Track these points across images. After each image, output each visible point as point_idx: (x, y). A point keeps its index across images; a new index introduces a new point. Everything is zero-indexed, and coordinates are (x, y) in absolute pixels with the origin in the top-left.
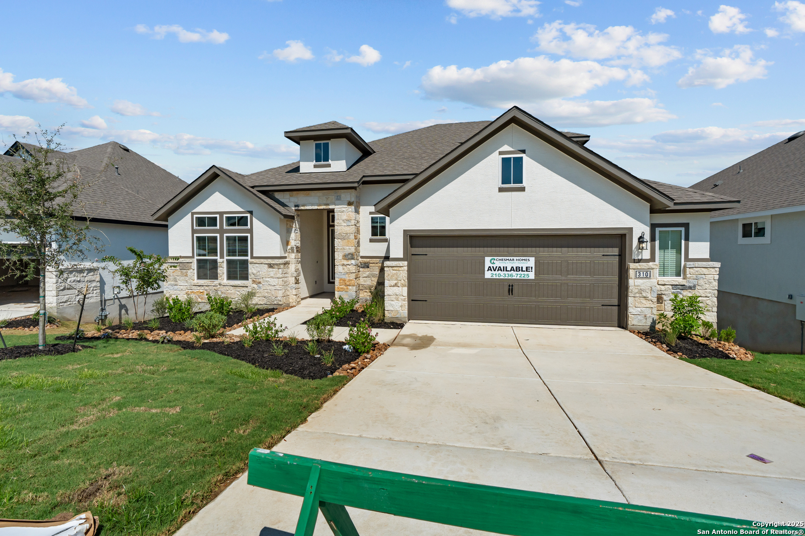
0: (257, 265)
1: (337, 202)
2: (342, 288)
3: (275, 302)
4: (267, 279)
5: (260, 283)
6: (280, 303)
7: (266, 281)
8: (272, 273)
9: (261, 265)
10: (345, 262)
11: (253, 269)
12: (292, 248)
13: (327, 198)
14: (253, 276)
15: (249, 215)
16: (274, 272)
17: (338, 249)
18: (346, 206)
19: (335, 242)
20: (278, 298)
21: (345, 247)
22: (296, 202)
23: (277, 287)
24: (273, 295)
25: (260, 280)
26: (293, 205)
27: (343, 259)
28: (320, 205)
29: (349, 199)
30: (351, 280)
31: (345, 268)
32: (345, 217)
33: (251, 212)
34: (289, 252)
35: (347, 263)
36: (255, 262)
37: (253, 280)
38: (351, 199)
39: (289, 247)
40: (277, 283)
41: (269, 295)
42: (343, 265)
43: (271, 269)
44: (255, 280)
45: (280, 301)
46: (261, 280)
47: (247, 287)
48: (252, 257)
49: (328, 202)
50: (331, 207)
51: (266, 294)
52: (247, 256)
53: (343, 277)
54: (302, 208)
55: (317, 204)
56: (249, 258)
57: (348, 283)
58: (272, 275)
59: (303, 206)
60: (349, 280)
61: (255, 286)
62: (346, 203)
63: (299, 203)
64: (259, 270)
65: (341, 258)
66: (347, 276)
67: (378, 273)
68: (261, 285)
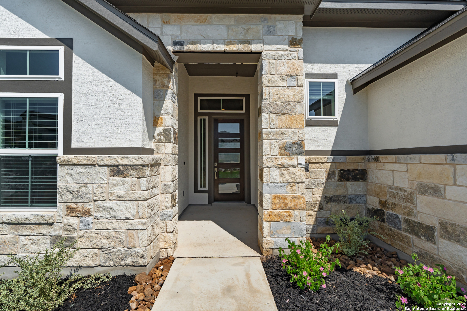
0: (80, 169)
1: (266, 38)
2: (279, 215)
3: (129, 261)
4: (108, 204)
5: (87, 213)
6: (141, 262)
7: (105, 209)
8: (122, 188)
9: (93, 169)
10: (286, 161)
11: (68, 178)
12: (165, 131)
13: (247, 31)
14: (69, 196)
15: (61, 49)
16: (128, 187)
17: (269, 133)
18: (287, 47)
19: (263, 118)
20: (138, 250)
21: (285, 130)
22: (177, 36)
23: (135, 223)
24: (122, 243)
25: (87, 207)
26: (171, 42)
27: (281, 154)
28: (230, 43)
29: (292, 33)
30: (298, 198)
31: (285, 172)
32: (284, 69)
33: (68, 43)
34: (160, 141)
35: (290, 163)
36: (75, 161)
37: (69, 208)
38: (296, 33)
39: (159, 130)
40: (134, 212)
41: (113, 244)
42: (282, 166)
43: (118, 179)
44: (73, 205)
45: (143, 257)
46: (91, 206)
47: (51, 224)
48: (68, 149)
49: (249, 37)
50: (255, 47)
51: (105, 241)
52: (55, 147)
53: (281, 191)
54: (191, 48)
55: (224, 40)
56: (59, 151)
57: (291, 205)
58: (122, 193)
59: (192, 43)
60: (294, 197)
61: (74, 221)
62: (287, 41)
63: (183, 37)
64: (87, 181)
65: (276, 151)
66: (288, 188)
67: (324, 180)
68: (90, 219)
